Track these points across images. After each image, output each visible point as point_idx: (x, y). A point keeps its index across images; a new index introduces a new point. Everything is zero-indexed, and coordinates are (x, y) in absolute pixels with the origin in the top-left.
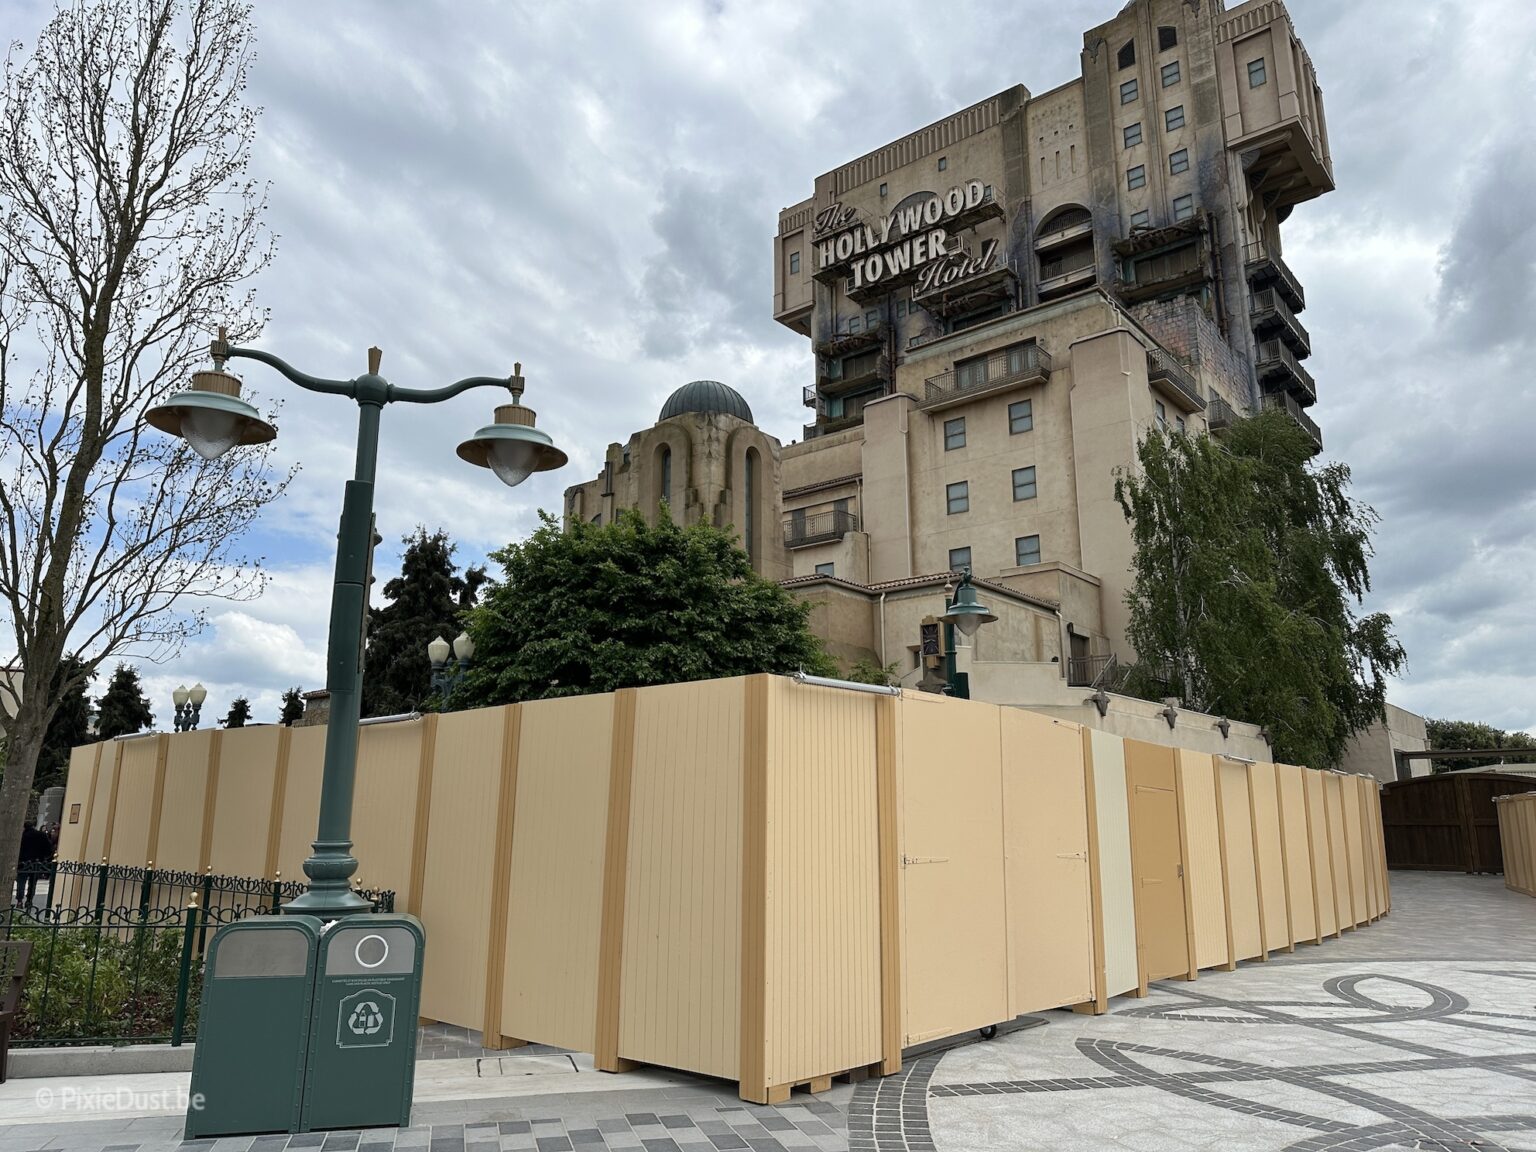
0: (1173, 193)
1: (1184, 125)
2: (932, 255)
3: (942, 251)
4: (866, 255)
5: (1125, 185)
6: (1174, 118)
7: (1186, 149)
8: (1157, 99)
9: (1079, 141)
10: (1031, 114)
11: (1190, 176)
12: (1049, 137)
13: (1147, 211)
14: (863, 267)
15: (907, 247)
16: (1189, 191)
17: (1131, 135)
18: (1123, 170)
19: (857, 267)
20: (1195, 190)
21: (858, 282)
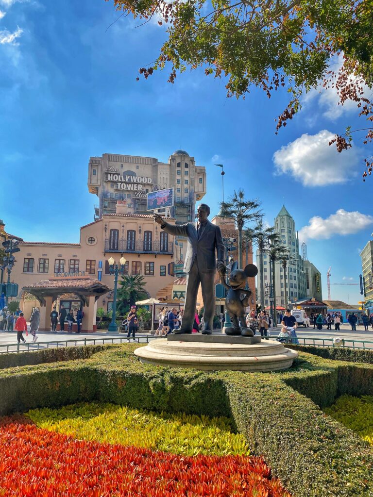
0: (185, 196)
1: (188, 184)
2: (139, 190)
3: (141, 190)
4: (122, 182)
5: (176, 191)
6: (186, 182)
7: (188, 189)
8: (184, 176)
9: (168, 177)
10: (159, 167)
11: (188, 194)
12: (162, 173)
14: (121, 185)
15: (132, 185)
17: (179, 182)
18: (176, 187)
19: (119, 184)
20: (189, 197)
21: (119, 188)
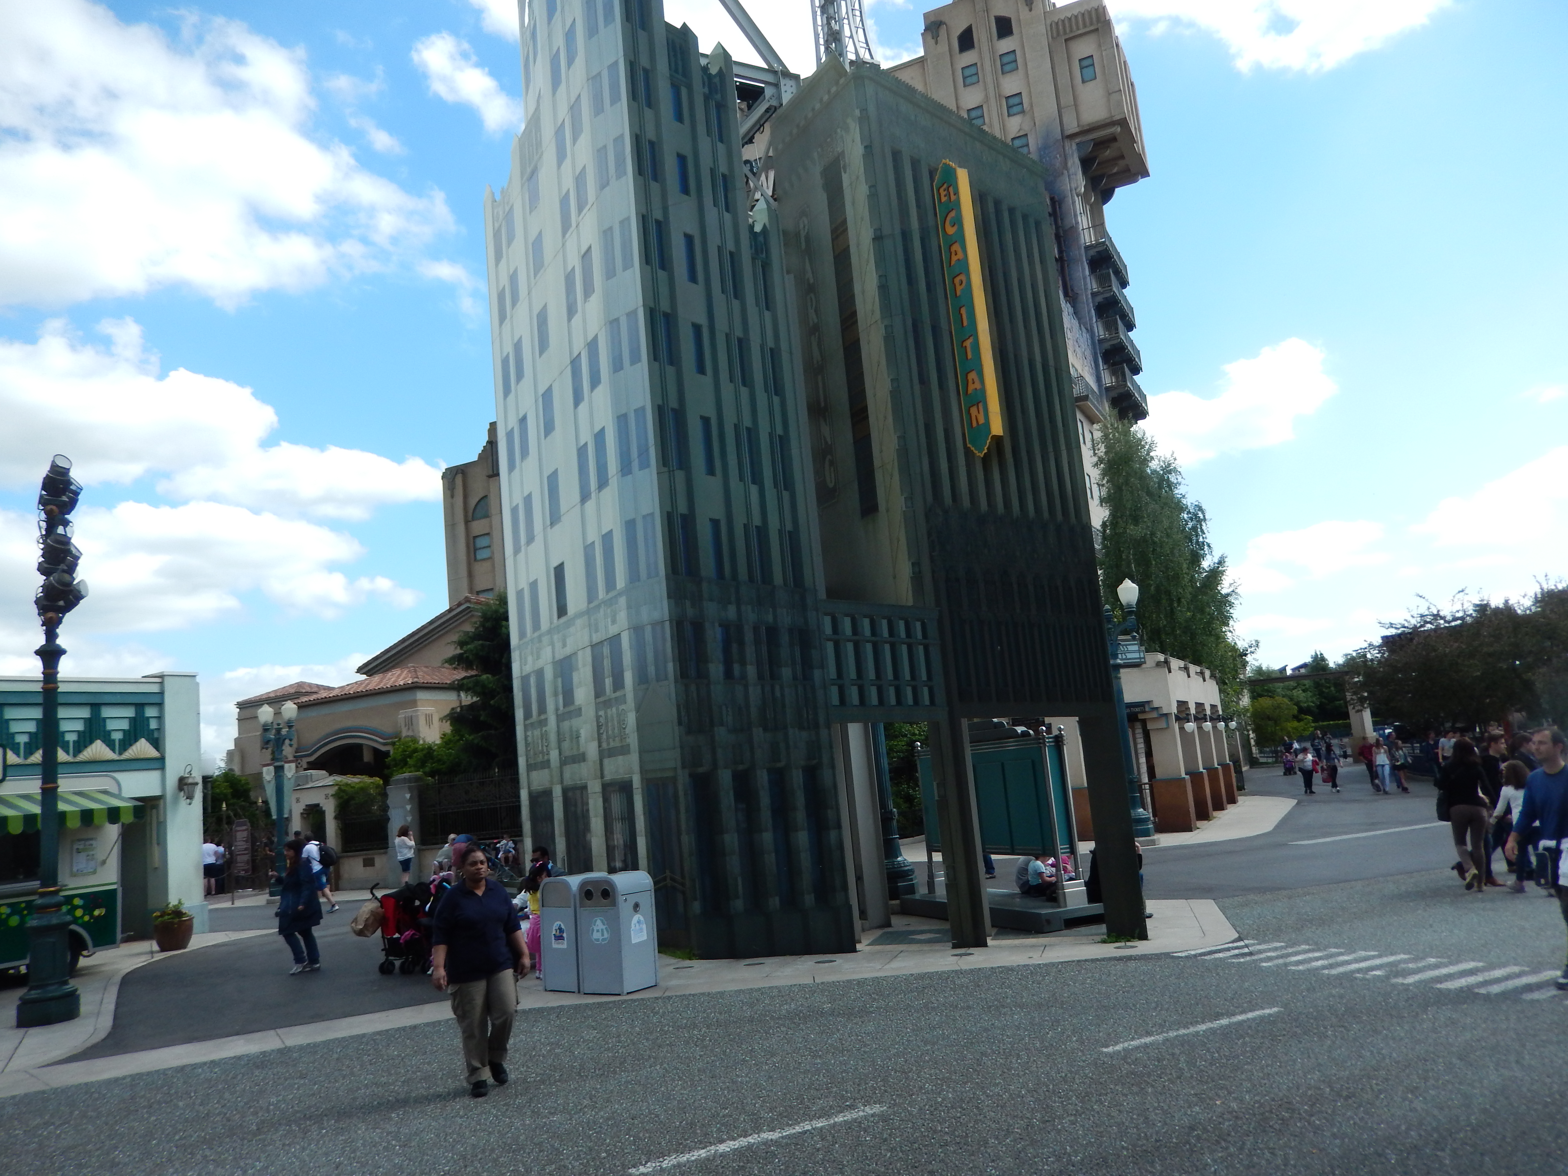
1: (1023, 112)
6: (1014, 103)
7: (1026, 135)
8: (997, 83)
17: (975, 116)
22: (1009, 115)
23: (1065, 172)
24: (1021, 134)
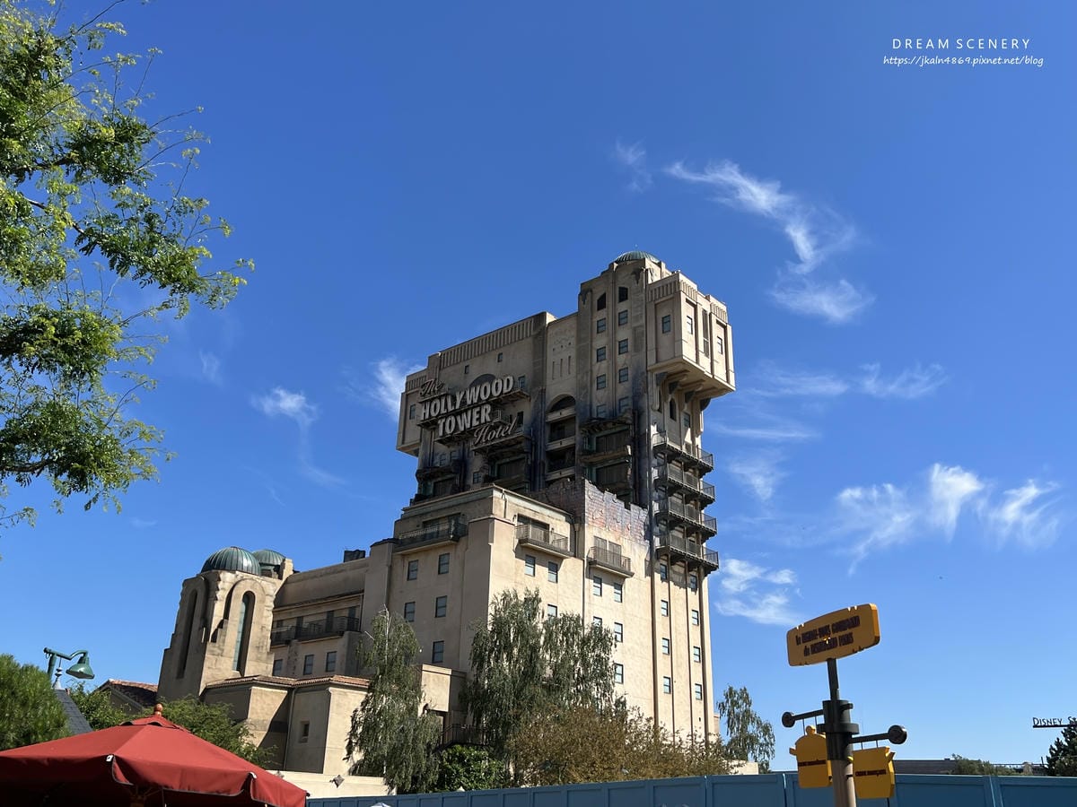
0: (619, 395)
1: (627, 352)
2: (483, 421)
3: (488, 419)
4: (447, 415)
5: (595, 386)
6: (622, 347)
7: (627, 369)
8: (615, 332)
9: (573, 353)
10: (550, 332)
11: (627, 385)
12: (558, 349)
13: (604, 405)
14: (444, 423)
15: (469, 413)
16: (627, 395)
17: (600, 355)
18: (595, 376)
19: (441, 423)
20: (630, 395)
21: (442, 433)
22: (620, 354)
23: (646, 394)
24: (625, 366)
